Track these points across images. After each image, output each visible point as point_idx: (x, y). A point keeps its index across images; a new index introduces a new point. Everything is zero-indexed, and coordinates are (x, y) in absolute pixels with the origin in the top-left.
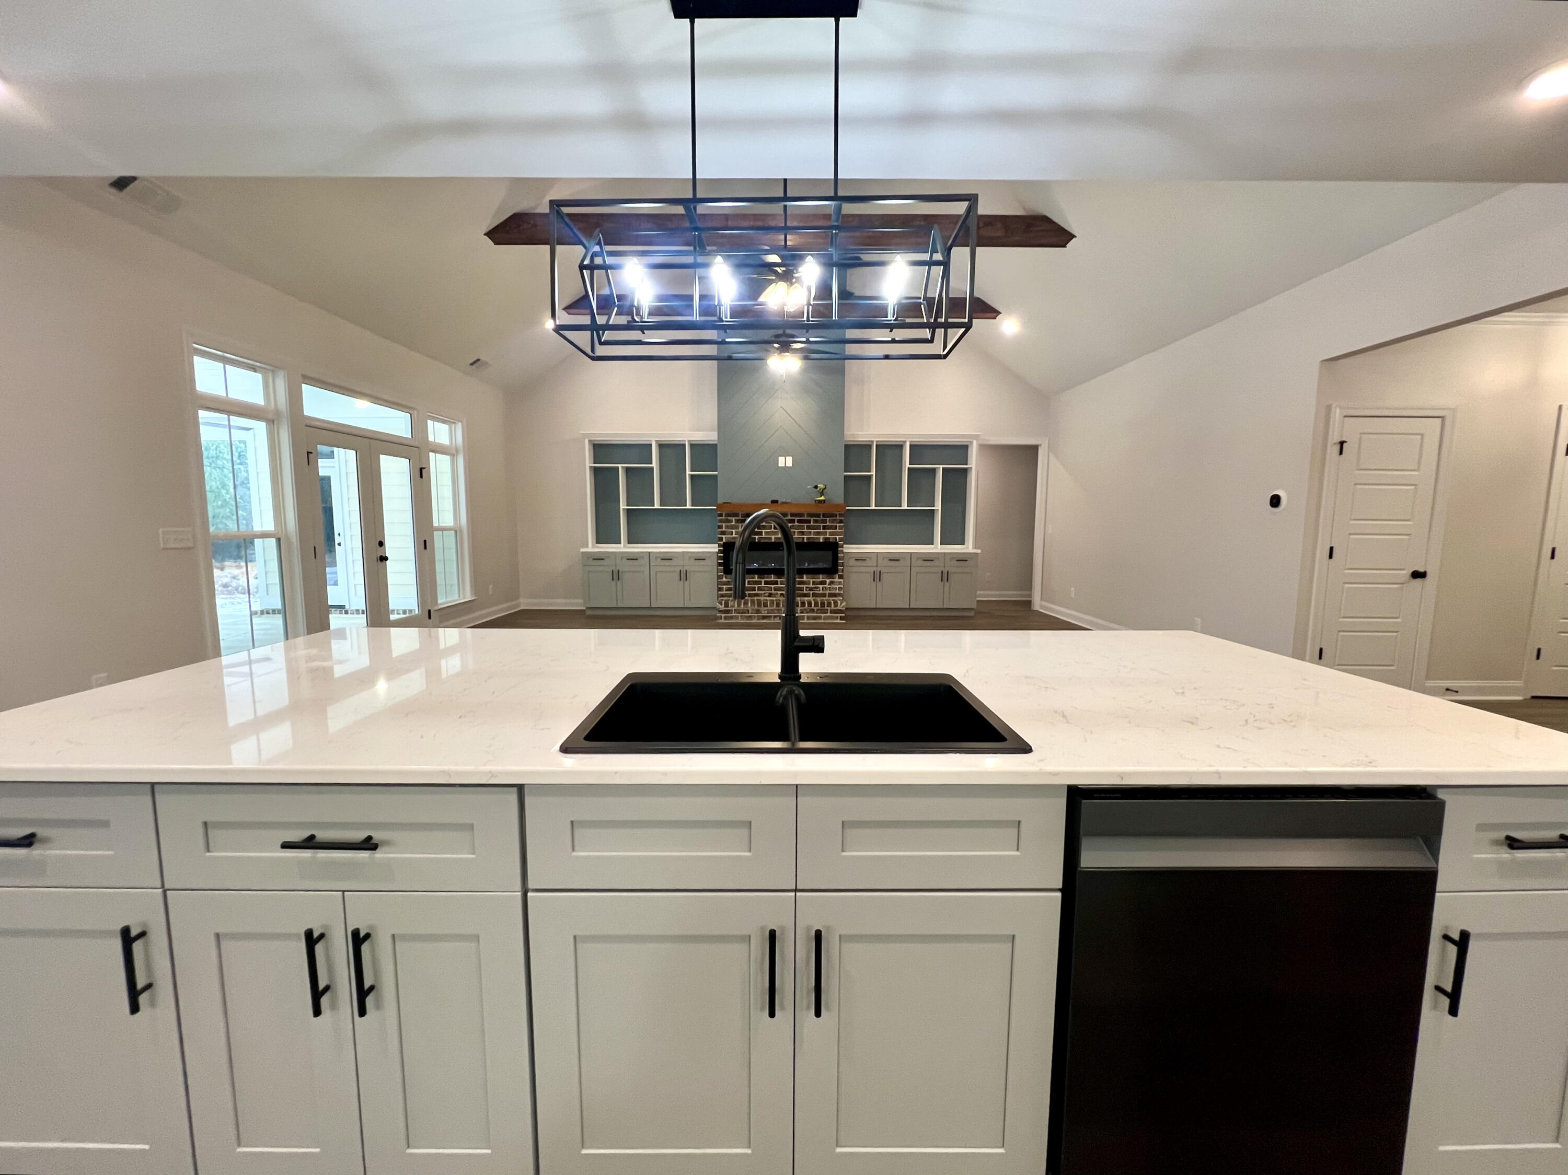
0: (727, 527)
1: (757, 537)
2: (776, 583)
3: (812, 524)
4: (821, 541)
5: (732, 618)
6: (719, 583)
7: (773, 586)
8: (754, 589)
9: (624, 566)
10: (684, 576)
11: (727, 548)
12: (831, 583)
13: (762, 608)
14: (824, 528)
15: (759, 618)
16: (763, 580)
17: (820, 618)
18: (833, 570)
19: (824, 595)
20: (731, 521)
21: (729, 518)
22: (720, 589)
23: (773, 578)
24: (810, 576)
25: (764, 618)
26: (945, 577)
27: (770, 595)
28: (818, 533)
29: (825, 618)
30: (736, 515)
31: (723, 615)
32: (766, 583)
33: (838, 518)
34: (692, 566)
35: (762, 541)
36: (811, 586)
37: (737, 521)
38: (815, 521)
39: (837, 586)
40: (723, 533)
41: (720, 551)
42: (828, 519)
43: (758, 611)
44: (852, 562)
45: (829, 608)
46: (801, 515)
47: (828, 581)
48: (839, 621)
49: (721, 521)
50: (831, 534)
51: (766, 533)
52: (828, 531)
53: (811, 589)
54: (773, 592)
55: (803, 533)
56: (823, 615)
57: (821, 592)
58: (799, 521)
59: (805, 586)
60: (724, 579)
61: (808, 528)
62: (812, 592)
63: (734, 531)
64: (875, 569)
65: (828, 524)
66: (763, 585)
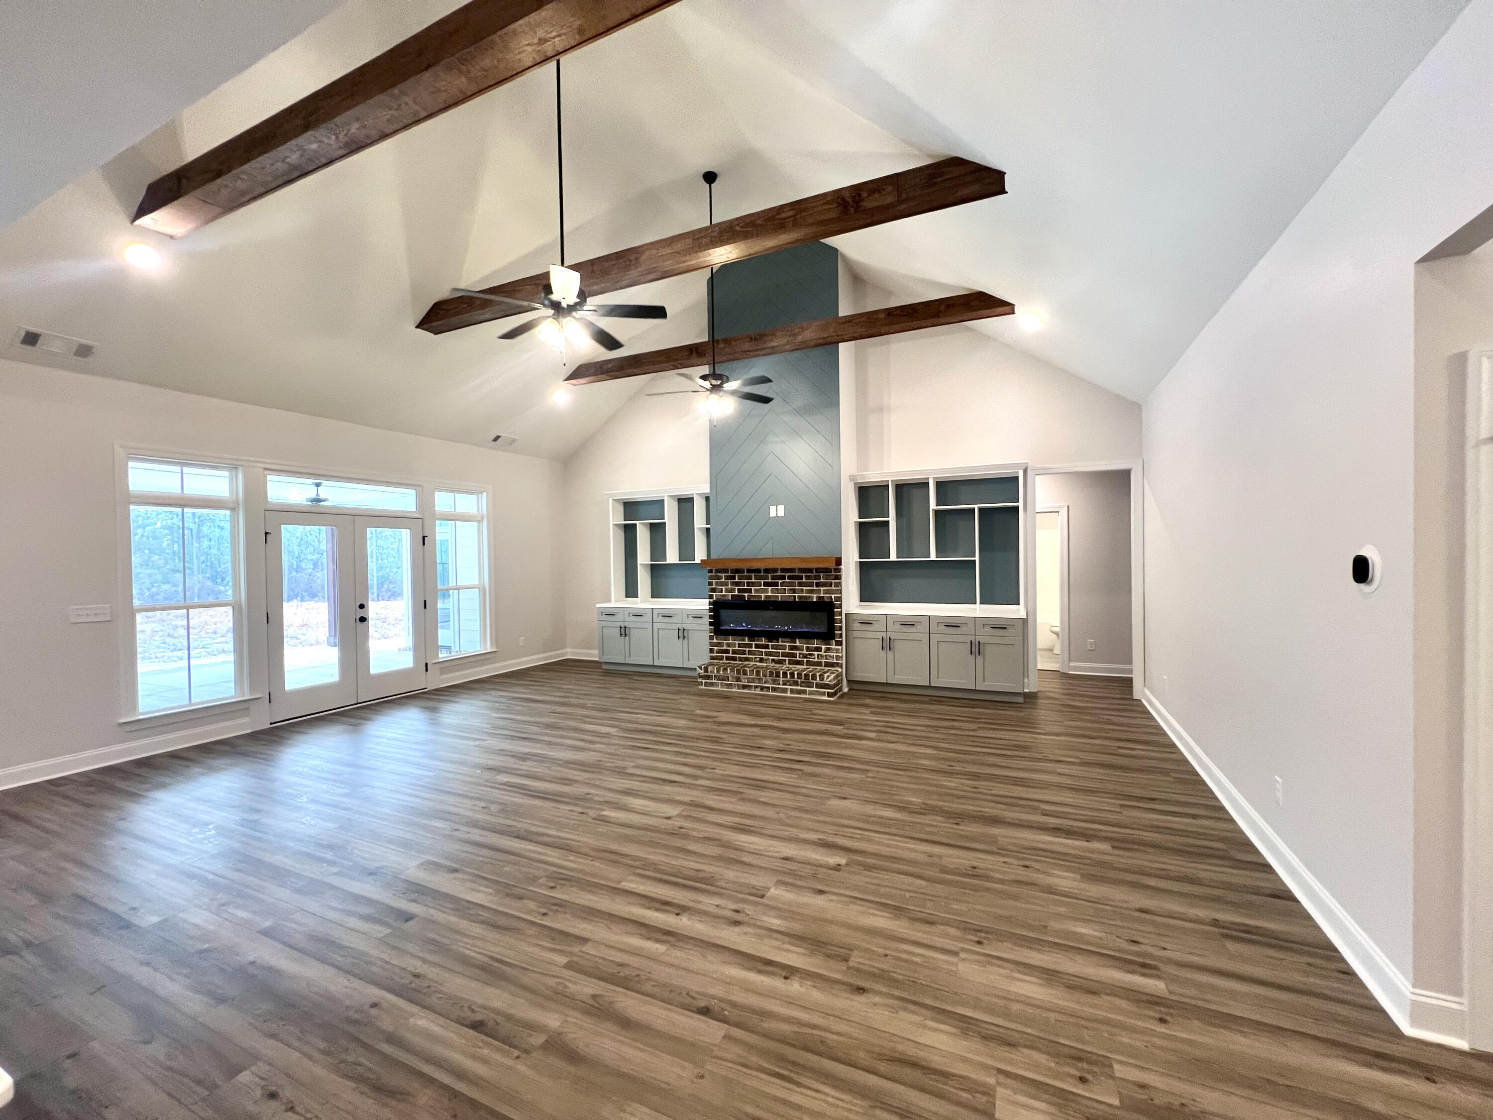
0: (717, 584)
1: (746, 595)
2: (767, 647)
3: (804, 580)
4: (815, 600)
5: (712, 684)
6: (712, 644)
7: (764, 650)
8: (744, 653)
9: (630, 622)
10: (683, 634)
11: (717, 607)
12: (828, 650)
13: (742, 676)
14: (818, 585)
15: (739, 687)
16: (754, 643)
17: (804, 692)
18: (829, 635)
19: (819, 664)
20: (720, 578)
21: (719, 574)
22: (711, 651)
23: (763, 641)
24: (804, 641)
25: (744, 687)
26: (976, 649)
27: (761, 660)
28: (811, 591)
29: (811, 693)
30: (725, 571)
31: (704, 681)
32: (757, 646)
33: (833, 573)
34: (690, 624)
35: (752, 599)
36: (805, 652)
37: (727, 578)
38: (808, 577)
39: (835, 654)
40: (713, 590)
41: (710, 610)
42: (822, 575)
43: (738, 679)
44: (856, 626)
45: (815, 682)
46: (792, 570)
47: (823, 647)
48: (826, 698)
49: (710, 577)
50: (826, 592)
51: (756, 591)
52: (822, 588)
53: (805, 656)
54: (764, 657)
55: (794, 591)
56: (808, 689)
57: (816, 660)
58: (790, 578)
59: (798, 652)
60: (715, 641)
61: (800, 584)
62: (805, 660)
63: (723, 588)
64: (884, 635)
65: (822, 580)
66: (754, 649)
